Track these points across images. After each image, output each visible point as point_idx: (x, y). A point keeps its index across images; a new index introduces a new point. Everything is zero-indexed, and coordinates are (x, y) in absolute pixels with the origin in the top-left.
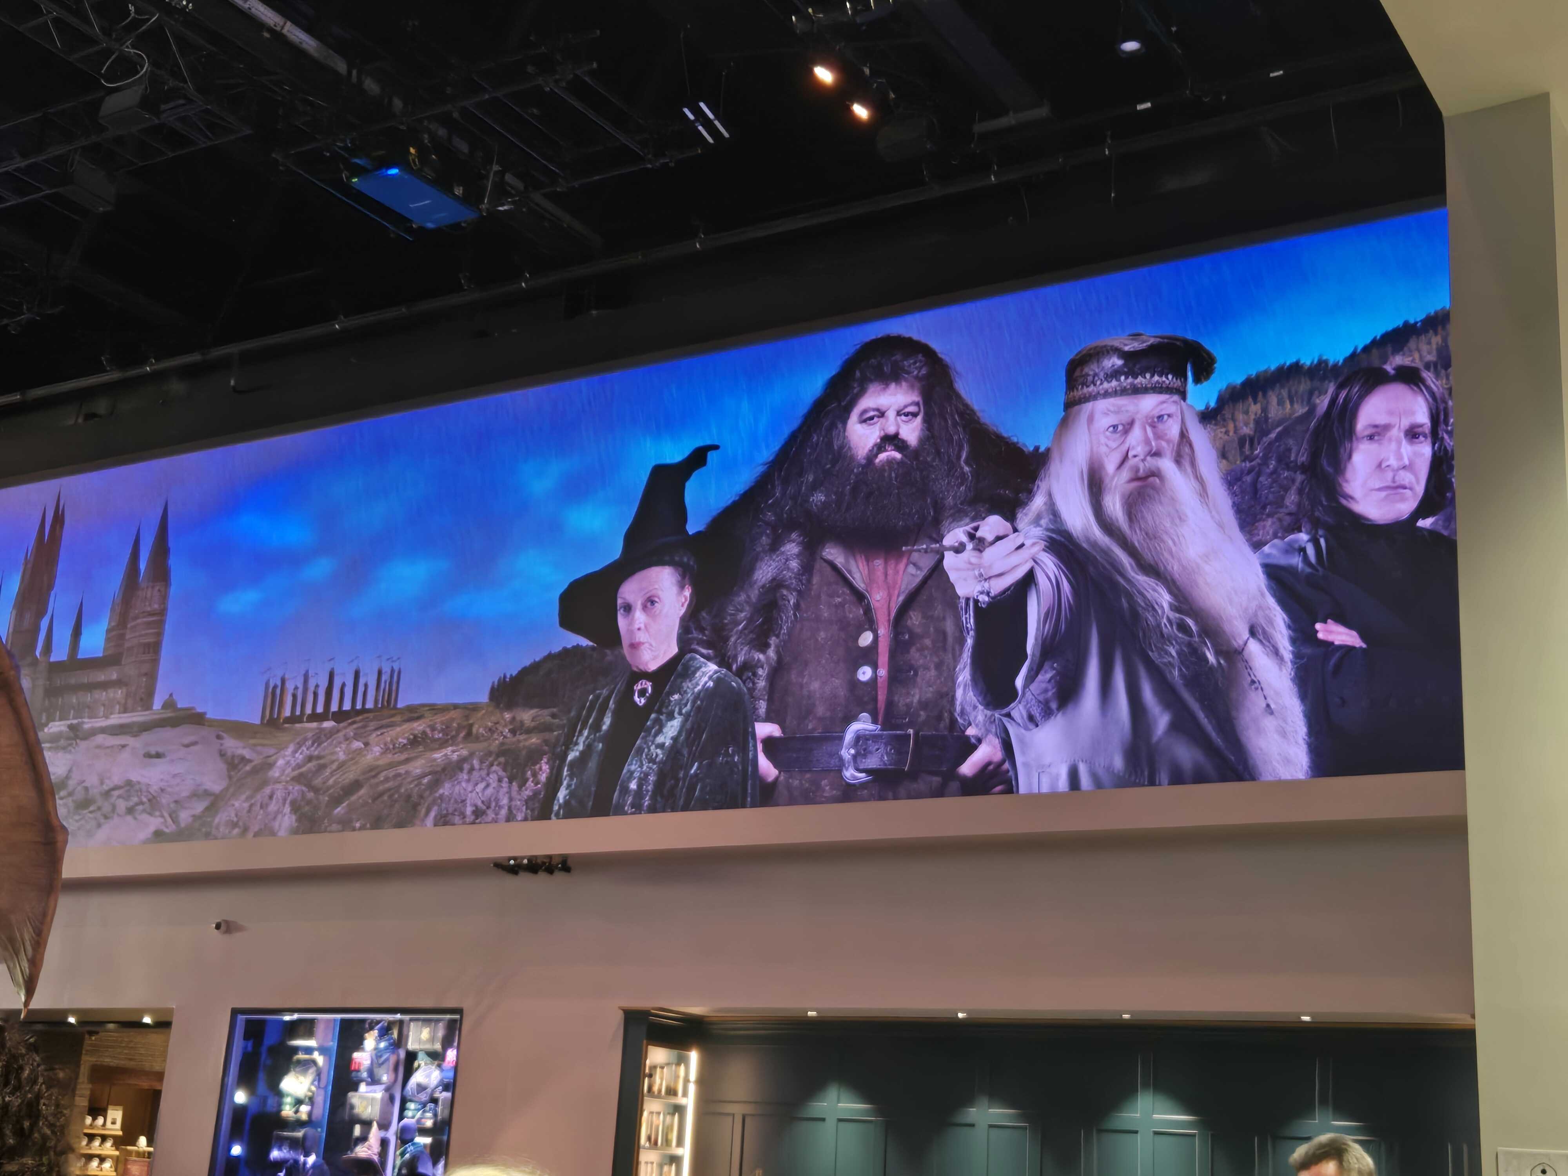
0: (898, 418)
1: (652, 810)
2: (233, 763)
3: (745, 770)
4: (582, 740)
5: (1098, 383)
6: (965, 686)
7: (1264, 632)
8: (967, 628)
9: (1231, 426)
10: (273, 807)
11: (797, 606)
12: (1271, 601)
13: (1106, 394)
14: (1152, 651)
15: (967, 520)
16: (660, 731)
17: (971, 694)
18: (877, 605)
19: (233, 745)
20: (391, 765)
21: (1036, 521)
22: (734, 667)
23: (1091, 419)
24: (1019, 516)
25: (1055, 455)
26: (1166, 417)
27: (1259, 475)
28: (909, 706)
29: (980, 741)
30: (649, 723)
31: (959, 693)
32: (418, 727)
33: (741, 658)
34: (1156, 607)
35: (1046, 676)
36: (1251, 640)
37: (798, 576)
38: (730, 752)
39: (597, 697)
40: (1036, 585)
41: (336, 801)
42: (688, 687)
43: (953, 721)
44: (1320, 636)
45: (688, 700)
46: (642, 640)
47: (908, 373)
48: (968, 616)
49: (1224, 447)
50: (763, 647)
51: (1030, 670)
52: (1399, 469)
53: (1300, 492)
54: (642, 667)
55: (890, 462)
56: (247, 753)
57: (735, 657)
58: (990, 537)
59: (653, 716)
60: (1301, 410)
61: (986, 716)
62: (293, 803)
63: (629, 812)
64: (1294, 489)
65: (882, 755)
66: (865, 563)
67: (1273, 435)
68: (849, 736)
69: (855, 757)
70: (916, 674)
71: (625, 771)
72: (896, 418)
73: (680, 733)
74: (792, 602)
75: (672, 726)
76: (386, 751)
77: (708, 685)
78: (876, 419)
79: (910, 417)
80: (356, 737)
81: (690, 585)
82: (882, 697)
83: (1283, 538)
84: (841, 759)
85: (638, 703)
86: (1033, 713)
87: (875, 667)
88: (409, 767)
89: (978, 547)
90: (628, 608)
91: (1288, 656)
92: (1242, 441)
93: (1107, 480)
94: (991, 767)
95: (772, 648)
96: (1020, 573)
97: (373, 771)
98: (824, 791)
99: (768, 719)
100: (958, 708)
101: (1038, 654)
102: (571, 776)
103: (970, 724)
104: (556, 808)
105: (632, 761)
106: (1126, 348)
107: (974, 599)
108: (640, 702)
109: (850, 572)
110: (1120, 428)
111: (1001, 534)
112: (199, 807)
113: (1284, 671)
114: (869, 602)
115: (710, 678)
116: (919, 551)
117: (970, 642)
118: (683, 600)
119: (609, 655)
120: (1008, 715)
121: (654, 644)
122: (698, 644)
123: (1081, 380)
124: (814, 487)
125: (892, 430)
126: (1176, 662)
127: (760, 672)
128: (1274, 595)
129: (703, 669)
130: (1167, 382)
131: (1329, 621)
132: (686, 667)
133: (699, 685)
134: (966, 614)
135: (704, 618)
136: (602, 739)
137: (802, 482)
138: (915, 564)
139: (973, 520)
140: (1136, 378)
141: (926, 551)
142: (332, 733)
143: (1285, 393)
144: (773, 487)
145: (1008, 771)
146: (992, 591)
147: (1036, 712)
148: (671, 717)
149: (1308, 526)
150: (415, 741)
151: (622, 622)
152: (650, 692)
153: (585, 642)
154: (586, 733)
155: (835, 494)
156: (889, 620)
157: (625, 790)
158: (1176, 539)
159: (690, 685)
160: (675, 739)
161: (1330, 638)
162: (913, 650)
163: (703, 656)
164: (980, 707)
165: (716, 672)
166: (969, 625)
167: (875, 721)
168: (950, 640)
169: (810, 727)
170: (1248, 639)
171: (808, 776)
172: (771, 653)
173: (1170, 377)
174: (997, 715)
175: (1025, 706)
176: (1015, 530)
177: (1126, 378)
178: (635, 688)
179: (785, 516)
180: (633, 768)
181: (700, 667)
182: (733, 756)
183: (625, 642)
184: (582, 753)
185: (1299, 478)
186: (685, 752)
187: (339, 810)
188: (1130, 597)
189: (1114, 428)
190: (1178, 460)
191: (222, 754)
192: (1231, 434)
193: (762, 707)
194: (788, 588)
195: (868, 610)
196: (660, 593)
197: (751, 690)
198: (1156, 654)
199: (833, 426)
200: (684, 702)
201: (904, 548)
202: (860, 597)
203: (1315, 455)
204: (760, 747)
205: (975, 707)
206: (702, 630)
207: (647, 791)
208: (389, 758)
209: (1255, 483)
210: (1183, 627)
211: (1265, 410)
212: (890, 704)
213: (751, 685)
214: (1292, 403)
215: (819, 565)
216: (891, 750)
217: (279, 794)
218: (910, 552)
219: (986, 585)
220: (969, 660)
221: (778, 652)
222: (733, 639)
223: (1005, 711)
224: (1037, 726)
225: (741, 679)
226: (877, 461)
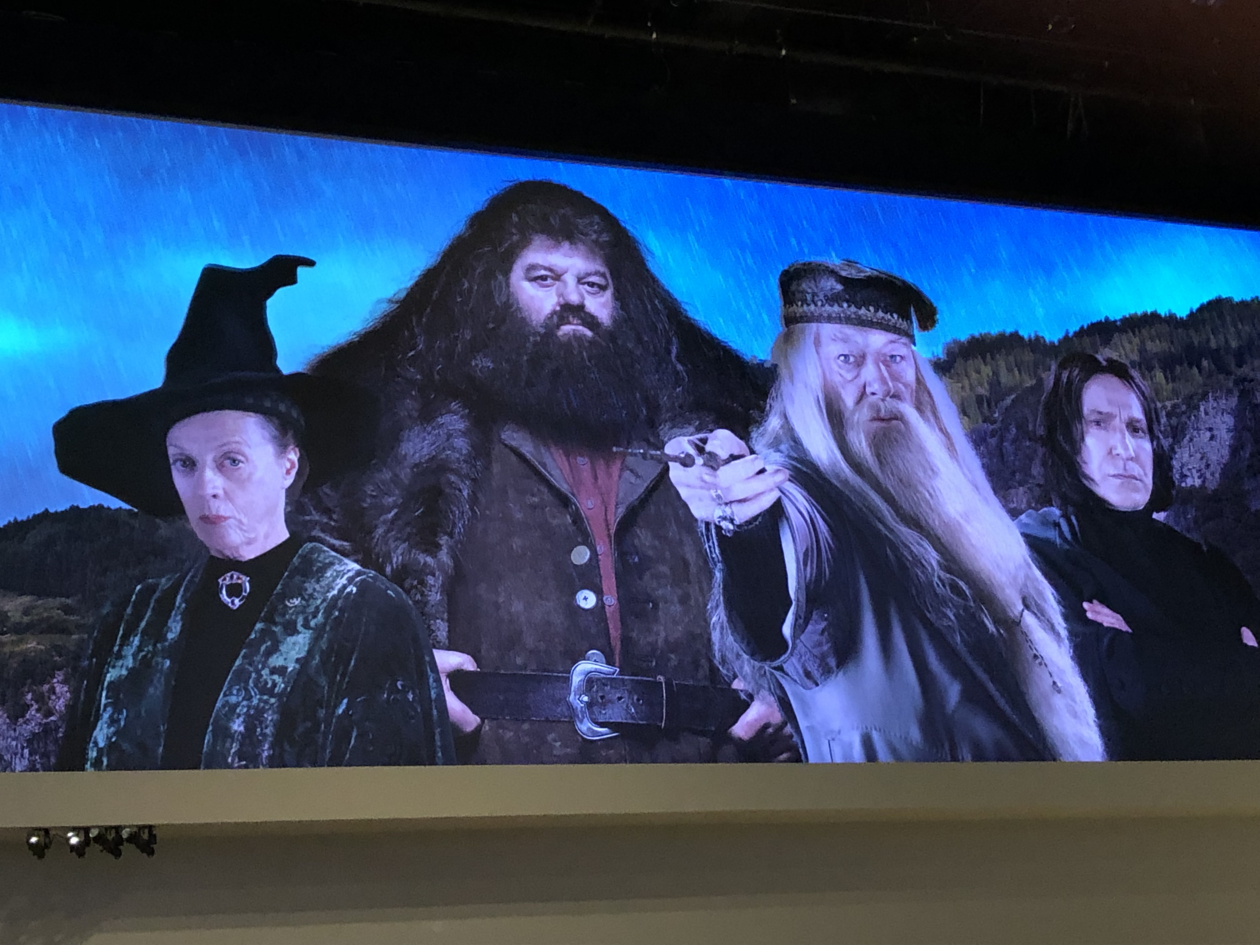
0: (581, 286)
1: (276, 762)
3: (427, 714)
4: (129, 651)
5: (819, 303)
6: (722, 628)
7: (1037, 605)
8: (713, 558)
9: (966, 383)
11: (474, 500)
12: (1038, 573)
13: (830, 319)
14: (929, 612)
15: (692, 429)
16: (274, 649)
17: (731, 638)
18: (589, 513)
21: (775, 445)
22: (388, 569)
23: (817, 343)
24: (754, 435)
25: (783, 371)
26: (898, 358)
27: (1002, 440)
28: (653, 646)
29: (751, 697)
30: (253, 636)
31: (716, 636)
33: (397, 559)
34: (924, 562)
35: (816, 627)
36: (1026, 611)
37: (470, 459)
38: (400, 687)
39: (150, 590)
40: (787, 519)
42: (314, 590)
43: (714, 670)
44: (1089, 615)
45: (317, 608)
46: (222, 513)
47: (586, 235)
48: (711, 544)
49: (963, 404)
50: (433, 548)
51: (797, 617)
52: (1128, 459)
53: (1044, 464)
54: (228, 553)
55: (579, 338)
57: (388, 557)
58: (723, 454)
59: (259, 626)
60: (1029, 382)
61: (754, 667)
63: (236, 765)
64: (1037, 461)
65: (627, 706)
66: (564, 458)
67: (1008, 401)
68: (577, 679)
69: (589, 705)
70: (656, 606)
71: (218, 705)
72: (577, 287)
73: (310, 653)
74: (465, 493)
75: (294, 644)
77: (348, 590)
78: (549, 281)
79: (596, 289)
81: (297, 446)
82: (615, 633)
83: (1037, 510)
84: (570, 706)
85: (230, 605)
86: (809, 669)
87: (599, 593)
89: (711, 464)
90: (190, 464)
91: (1064, 633)
92: (980, 399)
93: (847, 415)
94: (770, 730)
95: (445, 549)
96: (766, 502)
98: (552, 747)
99: (452, 646)
100: (717, 655)
101: (803, 599)
102: (117, 706)
103: (735, 677)
104: (93, 754)
105: (230, 688)
106: (844, 274)
107: (715, 524)
108: (233, 602)
109: (544, 466)
110: (852, 359)
111: (736, 453)
113: (1063, 648)
114: (577, 508)
115: (351, 580)
116: (635, 455)
117: (718, 575)
118: (288, 465)
119: (164, 530)
120: (780, 669)
121: (245, 520)
122: (323, 531)
123: (798, 296)
124: (474, 348)
125: (574, 298)
126: (956, 627)
127: (431, 580)
128: (1040, 569)
129: (337, 567)
130: (893, 321)
131: (1095, 601)
132: (307, 560)
133: (333, 589)
134: (708, 542)
135: (326, 494)
136: (169, 653)
137: (456, 338)
138: (632, 471)
139: (699, 430)
140: (860, 308)
141: (644, 456)
143: (1011, 359)
144: (413, 336)
145: (791, 736)
146: (735, 518)
147: (813, 668)
148: (290, 629)
149: (1059, 502)
151: (180, 481)
152: (248, 590)
153: (114, 503)
154: (136, 641)
155: (508, 361)
156: (609, 536)
157: (223, 733)
158: (931, 491)
159: (317, 587)
160: (303, 662)
161: (1099, 619)
162: (647, 576)
163: (333, 548)
164: (745, 656)
165: (358, 574)
166: (714, 556)
167: (610, 662)
168: (693, 569)
169: (519, 661)
170: (1023, 610)
171: (526, 726)
172: (444, 556)
173: (895, 316)
174: (767, 668)
175: (799, 660)
176: (752, 452)
177: (849, 306)
178: (220, 581)
179: (437, 377)
180: (233, 699)
181: (332, 564)
182: (404, 692)
183: (192, 513)
184: (131, 671)
185: (1041, 451)
186: (323, 681)
188: (895, 548)
189: (845, 358)
190: (919, 408)
192: (968, 390)
193: (441, 629)
194: (456, 472)
195: (577, 519)
196: (247, 450)
197: (422, 604)
198: (933, 614)
199: (489, 275)
200: (312, 609)
201: (614, 449)
202: (564, 501)
203: (1051, 429)
204: (446, 684)
205: (738, 656)
206: (327, 512)
207: (264, 735)
209: (1000, 447)
210: (955, 588)
211: (996, 373)
212: (626, 640)
213: (418, 597)
214: (1019, 371)
215: (497, 449)
216: (638, 700)
218: (624, 455)
219: (728, 511)
220: (722, 598)
221: (454, 558)
222: (380, 531)
223: (776, 663)
224: (817, 685)
225: (402, 587)
226: (560, 333)
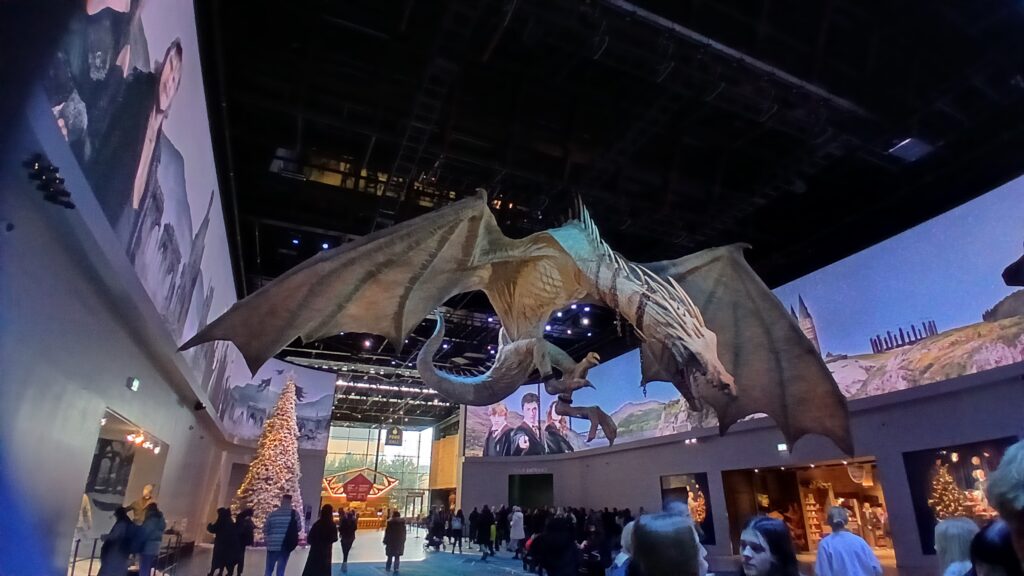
2: (867, 370)
10: (893, 380)
19: (864, 363)
20: (945, 354)
32: (952, 339)
41: (925, 372)
56: (873, 365)
62: (902, 377)
76: (940, 350)
80: (922, 348)
88: (955, 352)
97: (938, 358)
112: (859, 386)
142: (910, 350)
150: (953, 344)
187: (926, 375)
191: (861, 367)
208: (942, 352)
217: (894, 375)
